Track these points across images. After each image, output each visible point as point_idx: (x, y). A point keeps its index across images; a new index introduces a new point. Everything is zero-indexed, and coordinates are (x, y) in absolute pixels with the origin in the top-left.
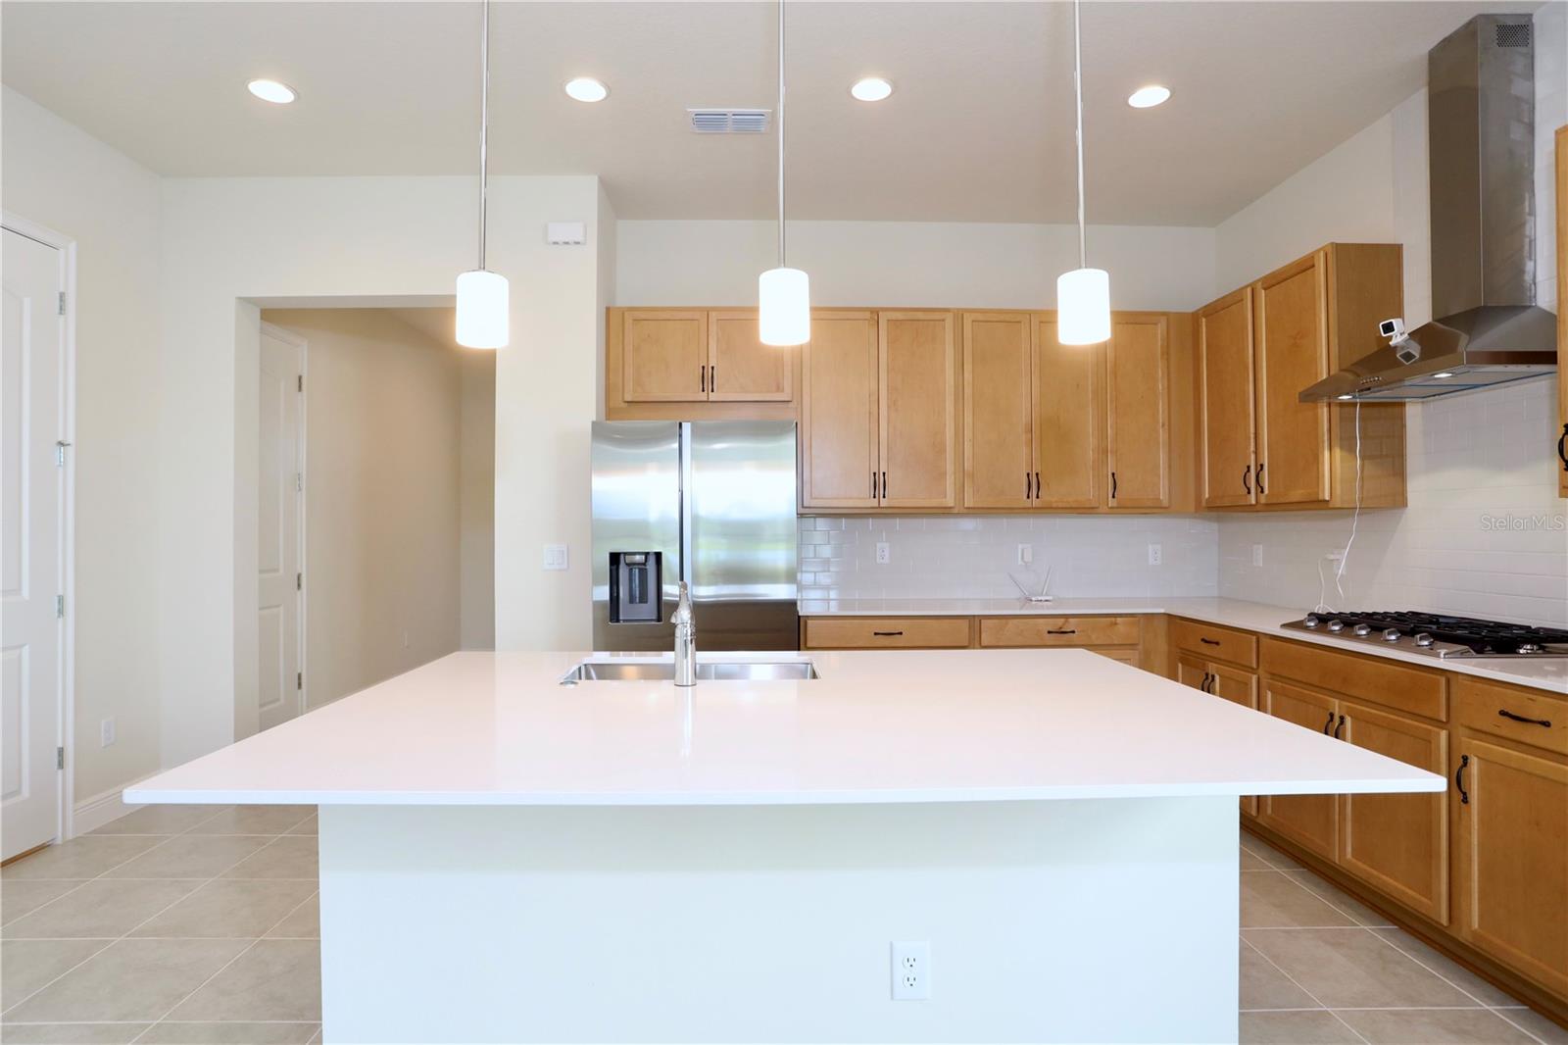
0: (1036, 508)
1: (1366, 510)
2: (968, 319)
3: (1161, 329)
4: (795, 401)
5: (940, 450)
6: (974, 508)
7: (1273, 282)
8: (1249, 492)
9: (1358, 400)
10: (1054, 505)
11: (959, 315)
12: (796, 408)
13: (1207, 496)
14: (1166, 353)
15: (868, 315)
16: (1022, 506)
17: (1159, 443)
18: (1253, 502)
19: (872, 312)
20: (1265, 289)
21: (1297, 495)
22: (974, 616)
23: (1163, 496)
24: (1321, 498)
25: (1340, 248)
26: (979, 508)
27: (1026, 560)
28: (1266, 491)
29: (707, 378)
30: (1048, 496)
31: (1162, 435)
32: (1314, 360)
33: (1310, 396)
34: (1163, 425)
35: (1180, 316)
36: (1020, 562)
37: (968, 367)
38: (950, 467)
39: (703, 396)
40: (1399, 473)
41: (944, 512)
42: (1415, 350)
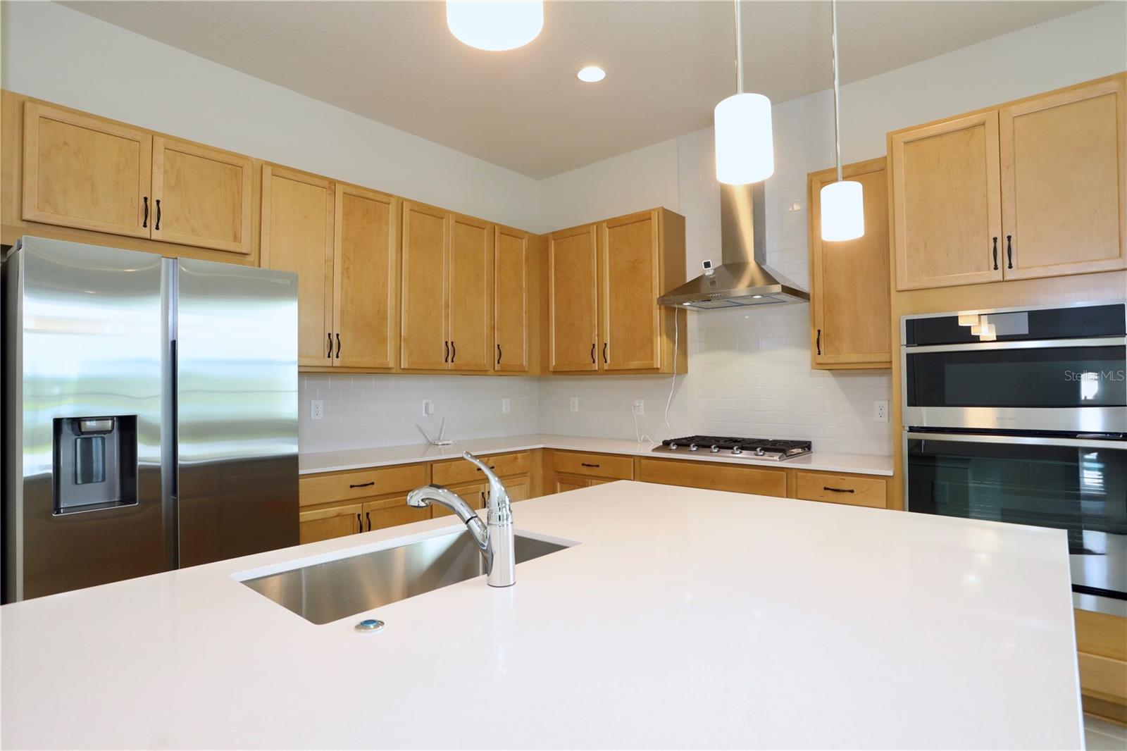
0: (451, 370)
2: (406, 207)
3: (525, 243)
4: (253, 255)
5: (382, 315)
6: (408, 369)
7: (614, 224)
8: (594, 362)
9: (676, 306)
10: (463, 368)
11: (401, 202)
12: (254, 262)
13: (554, 364)
14: (527, 261)
15: (326, 184)
16: (441, 368)
17: (523, 325)
18: (597, 369)
19: (330, 183)
20: (609, 228)
21: (635, 364)
22: (427, 462)
23: (525, 363)
24: (655, 367)
25: (665, 212)
26: (411, 369)
27: (430, 412)
28: (608, 361)
29: (150, 211)
31: (525, 319)
32: (649, 279)
34: (526, 312)
35: (536, 236)
36: (424, 414)
38: (390, 333)
39: (145, 233)
40: (684, 352)
41: (385, 372)
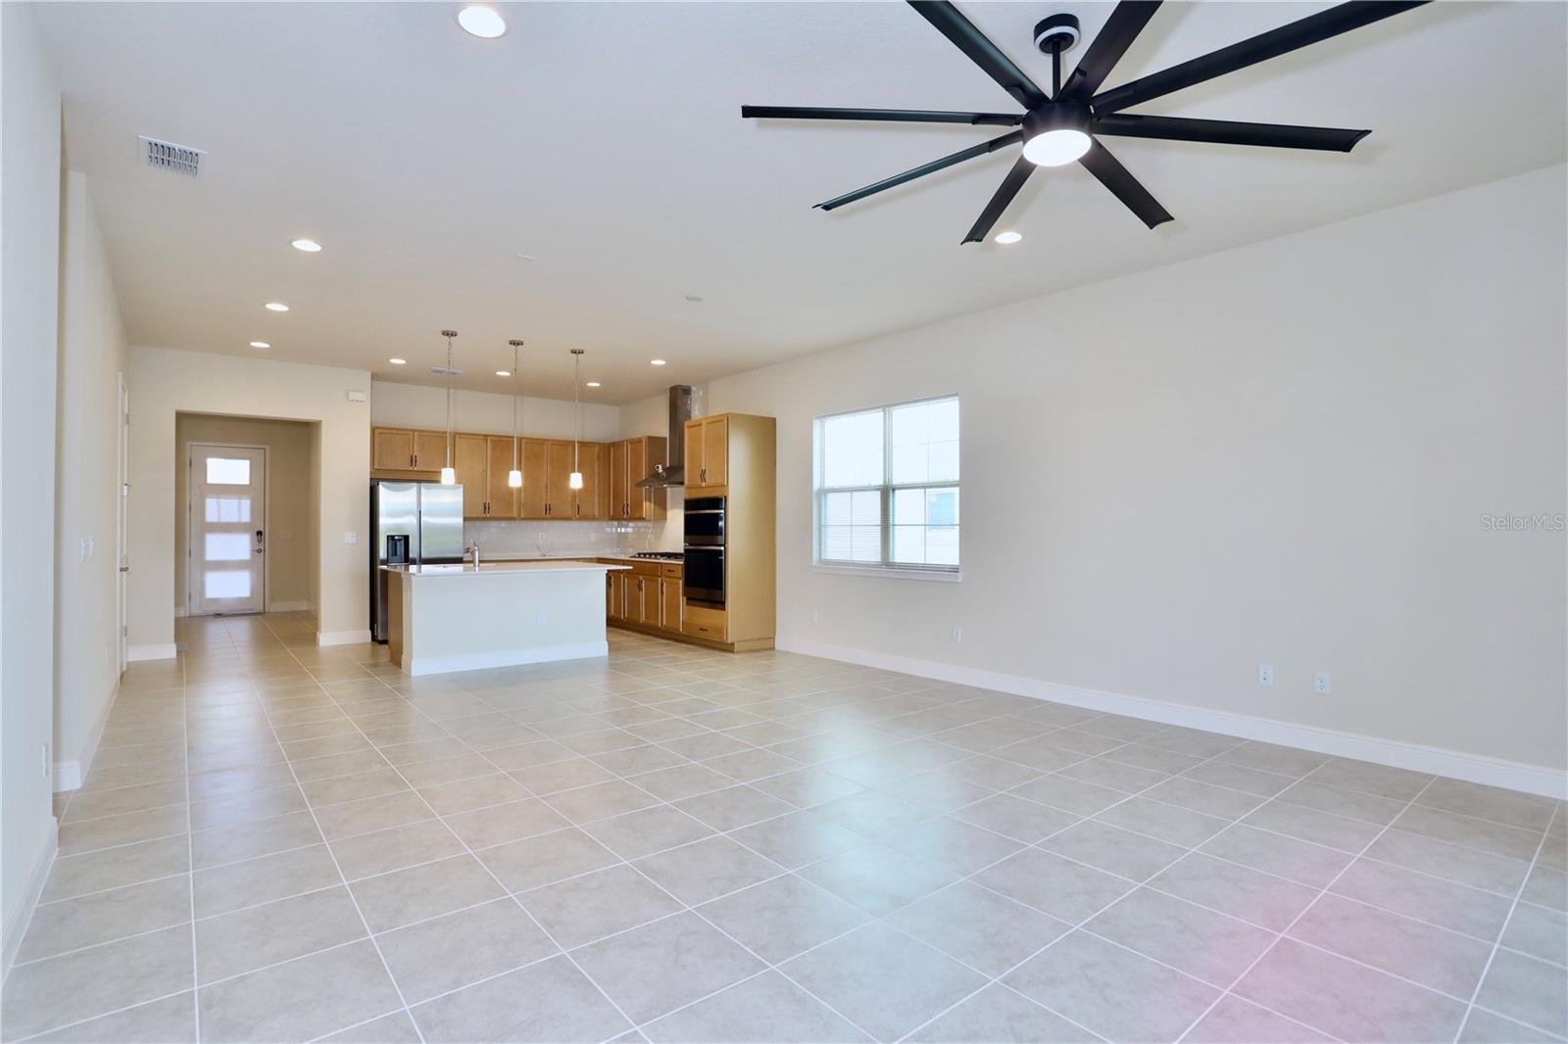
0: (549, 518)
1: (655, 520)
2: (524, 441)
3: (596, 449)
5: (512, 494)
6: (525, 518)
7: (632, 441)
8: (624, 514)
9: (653, 488)
10: (556, 517)
13: (612, 514)
14: (599, 457)
15: (483, 437)
16: (543, 517)
17: (595, 493)
18: (626, 517)
19: (485, 436)
20: (630, 443)
21: (637, 515)
23: (597, 514)
24: (643, 516)
25: (649, 437)
26: (527, 518)
28: (629, 514)
29: (413, 461)
30: (553, 514)
31: (596, 490)
32: (641, 472)
33: (640, 484)
35: (604, 444)
37: (523, 461)
38: (515, 503)
39: (411, 468)
40: (665, 509)
41: (512, 519)
42: (664, 474)
